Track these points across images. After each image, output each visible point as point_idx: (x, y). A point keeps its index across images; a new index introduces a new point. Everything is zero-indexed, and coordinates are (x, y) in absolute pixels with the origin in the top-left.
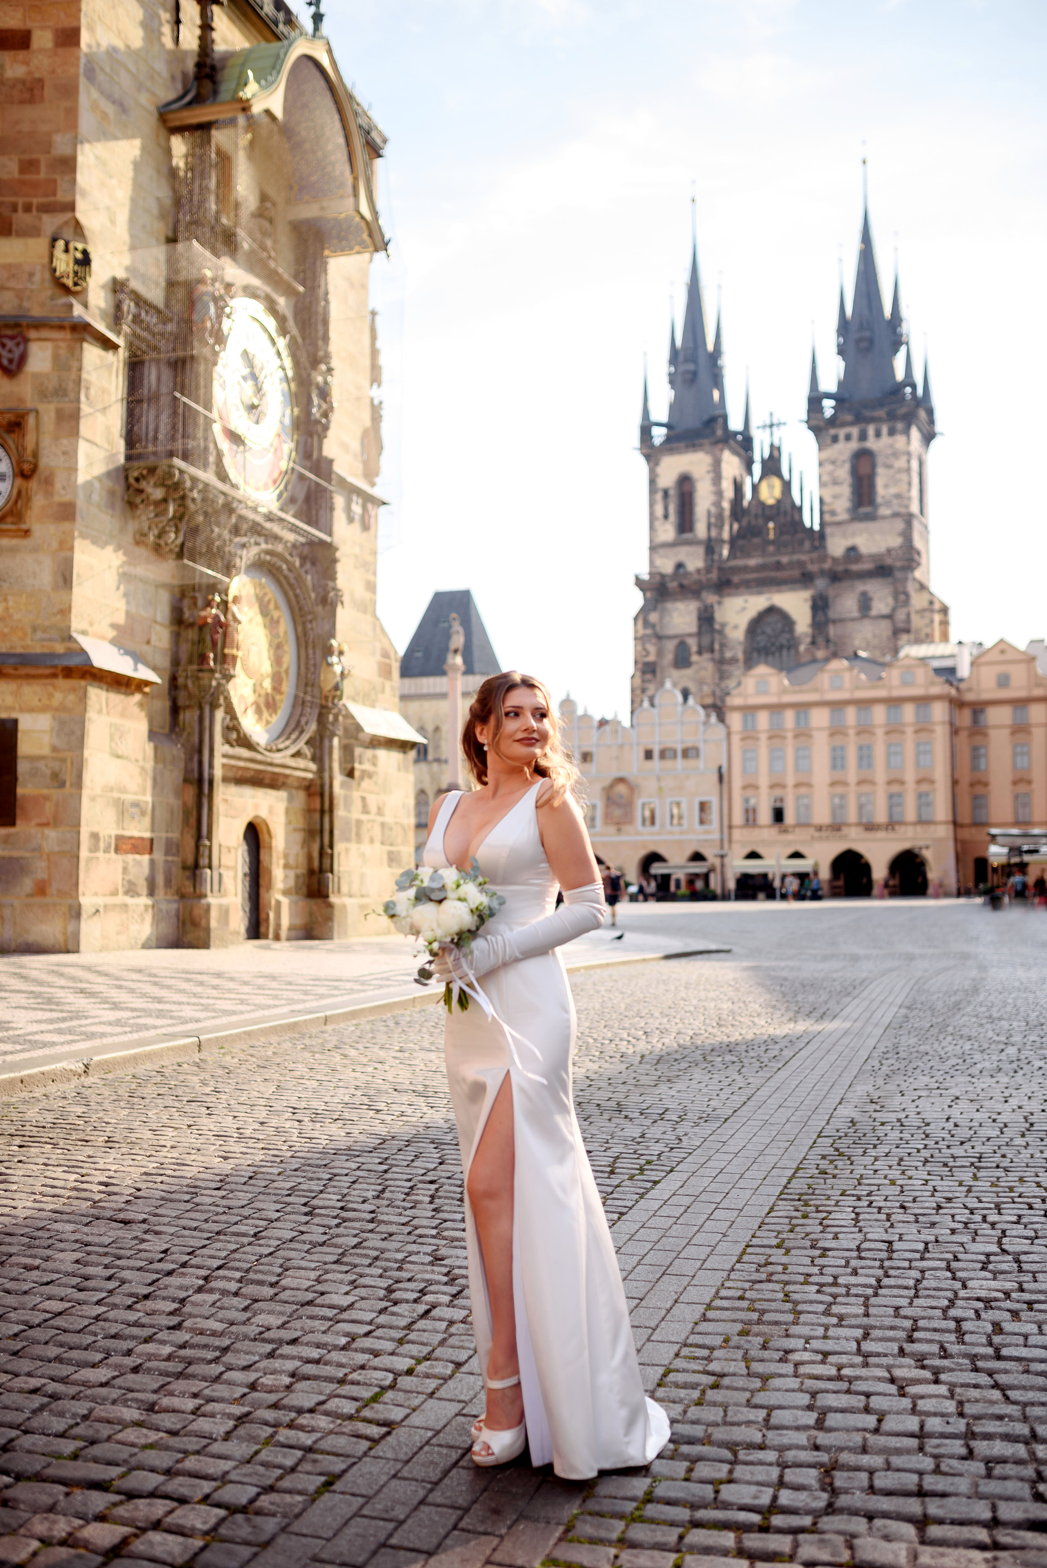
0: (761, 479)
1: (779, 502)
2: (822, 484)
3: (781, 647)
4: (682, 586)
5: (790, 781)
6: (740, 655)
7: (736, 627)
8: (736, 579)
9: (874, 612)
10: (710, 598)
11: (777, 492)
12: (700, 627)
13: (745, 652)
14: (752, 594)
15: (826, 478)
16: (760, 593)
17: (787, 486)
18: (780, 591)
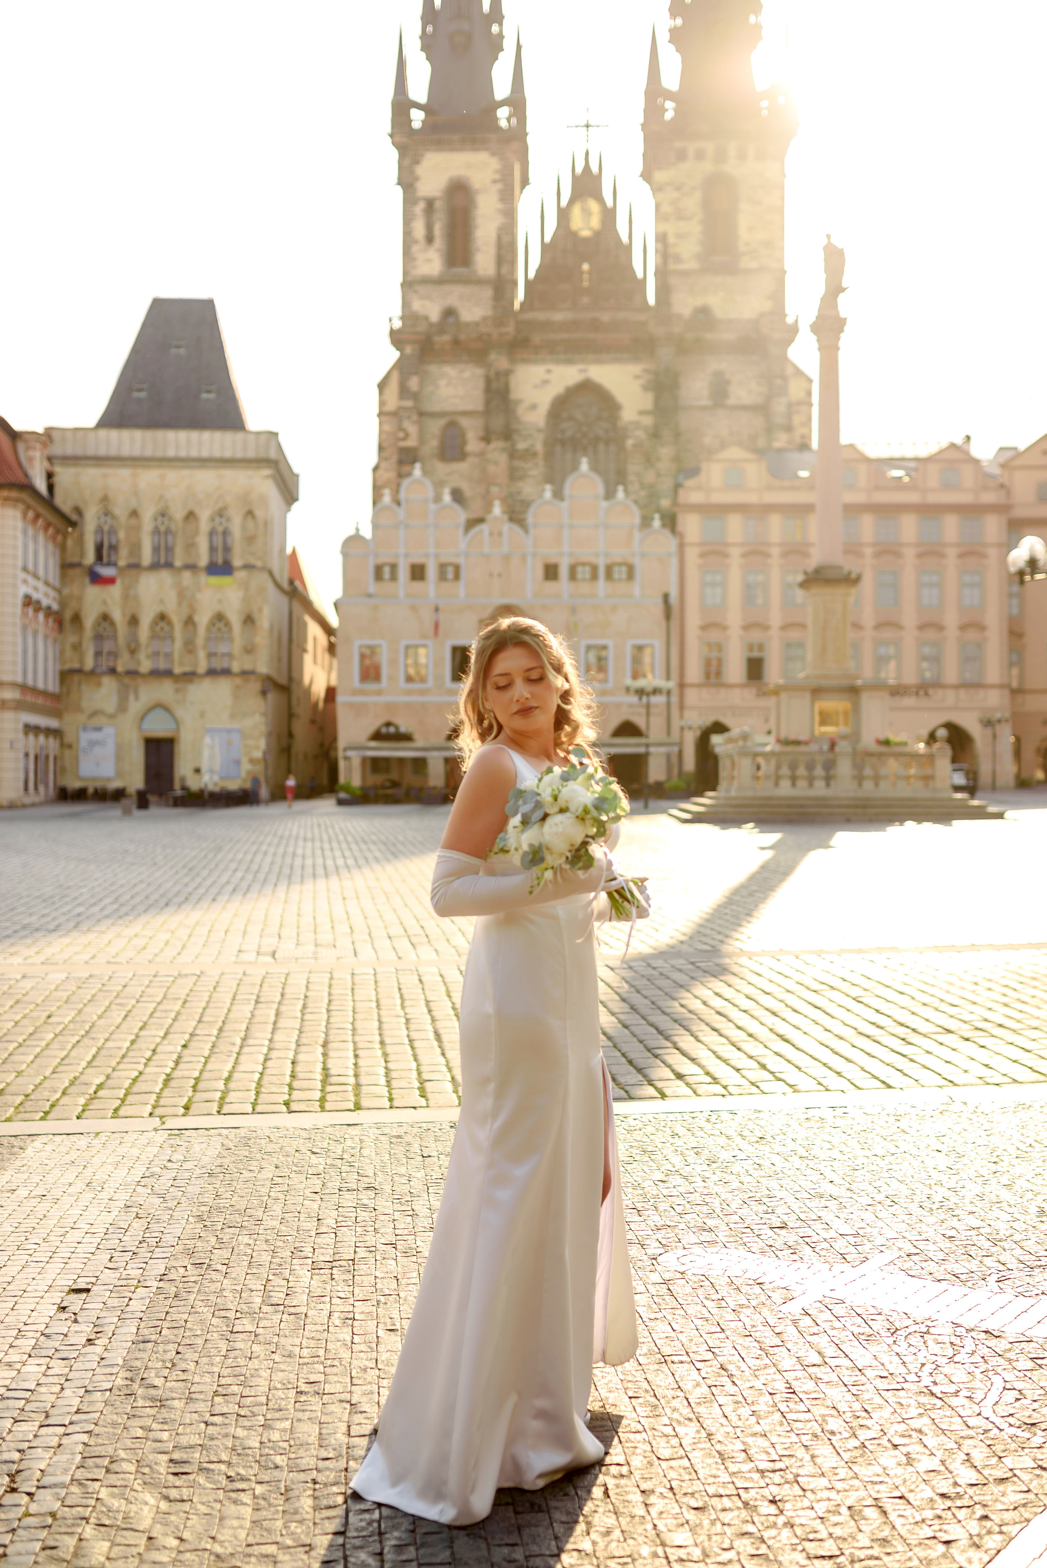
0: (572, 201)
1: (597, 234)
2: (660, 216)
3: (596, 440)
4: (456, 342)
5: (775, 619)
6: (539, 447)
7: (534, 407)
8: (536, 339)
9: (731, 401)
10: (500, 361)
11: (595, 222)
12: (488, 402)
13: (546, 444)
14: (558, 362)
15: (666, 208)
16: (569, 362)
17: (609, 215)
18: (599, 362)
